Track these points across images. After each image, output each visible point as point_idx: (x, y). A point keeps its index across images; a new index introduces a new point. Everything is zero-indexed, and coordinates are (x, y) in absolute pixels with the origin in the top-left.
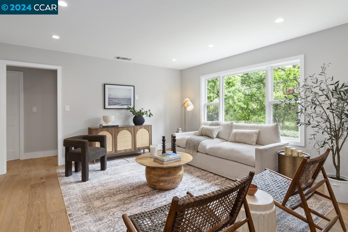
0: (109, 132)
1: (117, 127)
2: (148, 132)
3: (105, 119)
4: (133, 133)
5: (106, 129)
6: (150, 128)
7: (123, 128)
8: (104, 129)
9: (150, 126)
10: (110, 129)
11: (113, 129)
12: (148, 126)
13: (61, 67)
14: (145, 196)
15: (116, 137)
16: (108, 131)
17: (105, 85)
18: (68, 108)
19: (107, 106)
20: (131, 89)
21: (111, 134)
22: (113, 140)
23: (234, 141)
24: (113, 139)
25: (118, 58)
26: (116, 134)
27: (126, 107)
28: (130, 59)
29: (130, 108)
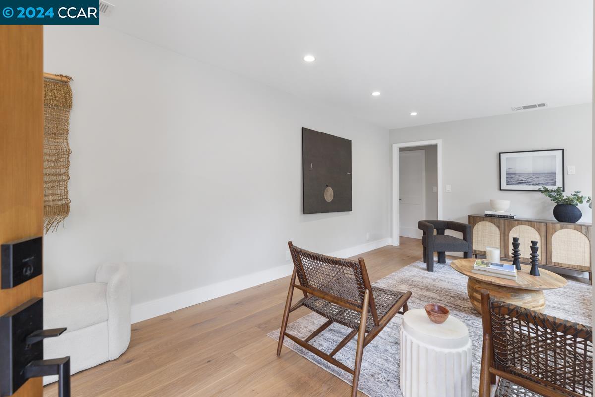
0: (495, 224)
1: (511, 218)
2: (586, 239)
3: (492, 205)
4: (543, 234)
5: (488, 219)
7: (521, 222)
8: (485, 219)
9: (590, 228)
10: (496, 220)
11: (502, 221)
12: (587, 226)
13: (441, 140)
15: (506, 234)
16: (492, 223)
17: (500, 153)
18: (449, 188)
19: (504, 186)
20: (556, 156)
21: (499, 227)
22: (502, 238)
24: (502, 235)
25: (518, 109)
26: (507, 230)
27: (537, 187)
28: (544, 105)
29: (546, 191)
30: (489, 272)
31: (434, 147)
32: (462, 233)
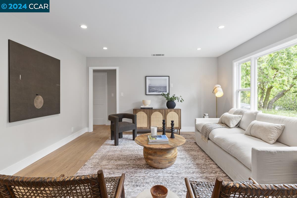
1: (152, 109)
2: (178, 115)
3: (144, 102)
4: (164, 115)
5: (142, 110)
6: (179, 112)
7: (156, 110)
8: (141, 110)
9: (179, 110)
10: (145, 110)
11: (148, 110)
12: (178, 110)
13: (118, 67)
14: (136, 167)
15: (150, 117)
16: (144, 112)
17: (146, 76)
18: (122, 94)
19: (148, 93)
20: (166, 79)
21: (147, 114)
22: (148, 119)
23: (249, 134)
24: (148, 117)
25: (154, 55)
26: (150, 115)
27: (161, 93)
28: (163, 55)
29: (164, 95)
30: (157, 142)
31: (115, 71)
32: (132, 120)
